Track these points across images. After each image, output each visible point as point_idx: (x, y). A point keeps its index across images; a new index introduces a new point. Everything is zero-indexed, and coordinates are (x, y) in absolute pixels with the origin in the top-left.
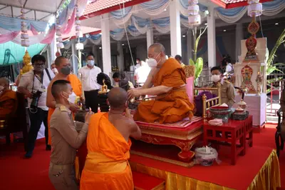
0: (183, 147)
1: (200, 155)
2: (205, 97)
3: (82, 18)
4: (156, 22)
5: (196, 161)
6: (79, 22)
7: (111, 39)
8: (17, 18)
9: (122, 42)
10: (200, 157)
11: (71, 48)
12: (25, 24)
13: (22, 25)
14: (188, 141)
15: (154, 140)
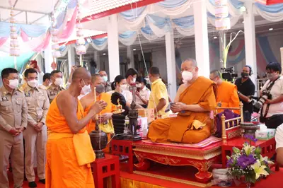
0: (200, 167)
1: (218, 175)
2: (223, 117)
3: (85, 20)
4: (177, 21)
5: (214, 182)
6: (81, 25)
7: (120, 43)
8: (5, 21)
9: (133, 47)
10: (217, 178)
11: (67, 55)
12: (14, 29)
13: (11, 31)
14: (204, 161)
15: (171, 161)
